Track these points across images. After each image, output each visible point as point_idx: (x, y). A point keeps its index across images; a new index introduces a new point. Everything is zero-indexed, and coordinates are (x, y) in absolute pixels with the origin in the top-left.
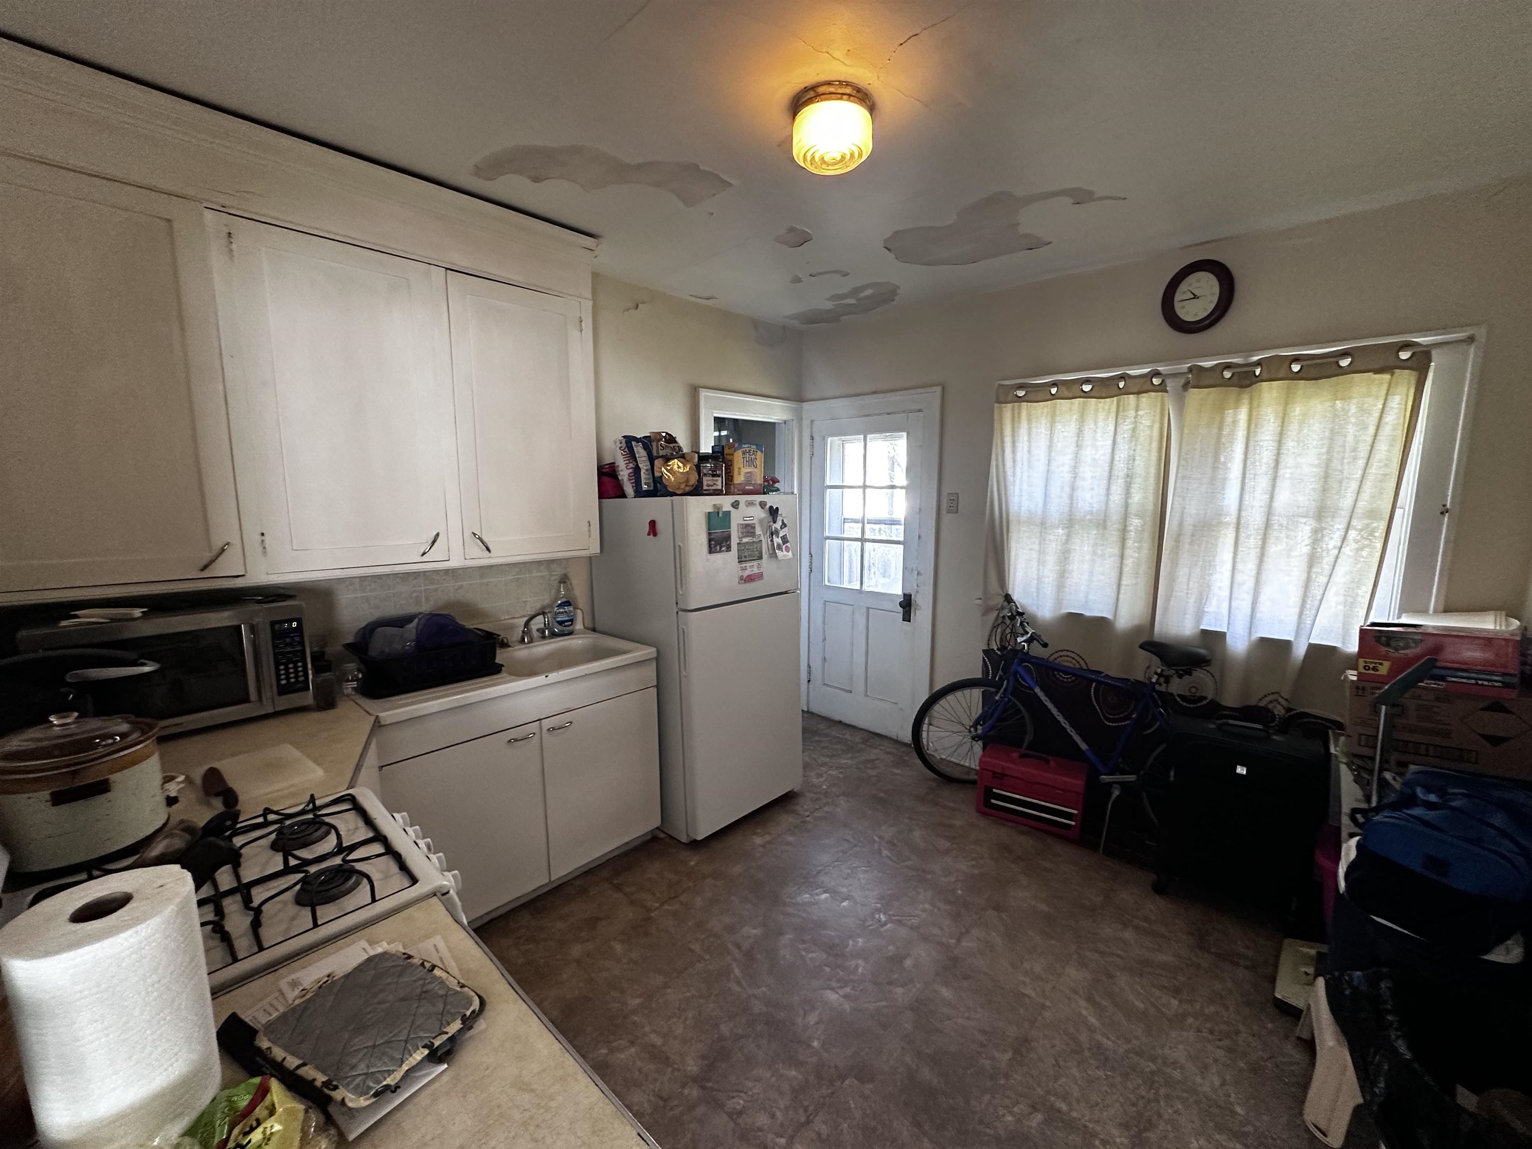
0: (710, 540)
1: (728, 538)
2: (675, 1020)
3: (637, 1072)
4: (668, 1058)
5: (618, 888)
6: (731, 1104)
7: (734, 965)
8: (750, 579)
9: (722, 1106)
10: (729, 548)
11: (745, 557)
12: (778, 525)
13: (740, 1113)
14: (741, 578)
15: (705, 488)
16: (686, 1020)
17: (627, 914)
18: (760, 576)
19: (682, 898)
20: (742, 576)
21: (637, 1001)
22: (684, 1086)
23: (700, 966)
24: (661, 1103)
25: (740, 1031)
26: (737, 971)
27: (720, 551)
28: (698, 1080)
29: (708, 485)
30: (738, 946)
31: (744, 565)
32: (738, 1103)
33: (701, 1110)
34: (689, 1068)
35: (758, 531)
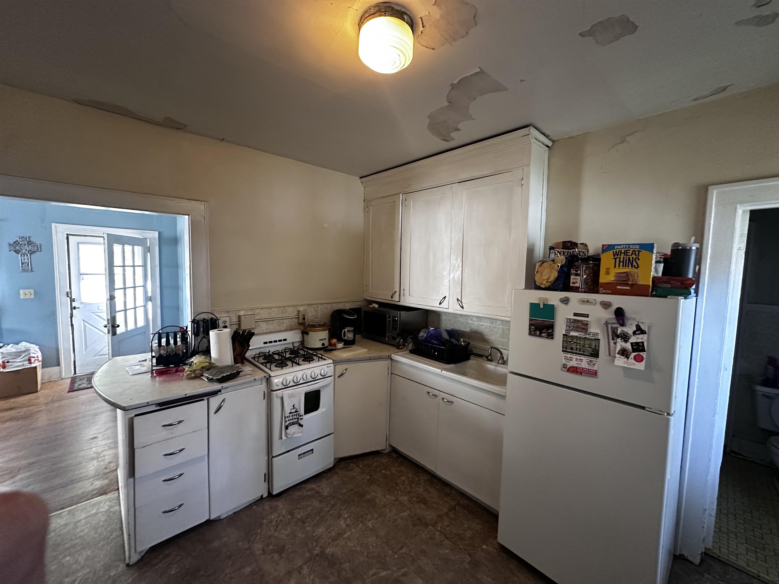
0: (530, 325)
1: (551, 327)
2: (356, 542)
3: (333, 528)
4: (336, 540)
5: (452, 509)
6: (305, 567)
7: (389, 572)
8: (574, 370)
9: (305, 564)
10: (551, 336)
11: (572, 349)
12: (629, 329)
13: (299, 572)
14: (564, 366)
15: (571, 285)
16: (355, 547)
17: (430, 515)
18: (594, 374)
19: (446, 542)
20: (565, 364)
21: (370, 526)
22: (321, 547)
23: (390, 552)
24: (316, 539)
25: (343, 573)
26: (384, 573)
27: (540, 336)
28: (322, 554)
29: (573, 283)
30: (404, 575)
31: (569, 355)
32: (305, 571)
33: (308, 555)
34: (328, 549)
35: (593, 329)
